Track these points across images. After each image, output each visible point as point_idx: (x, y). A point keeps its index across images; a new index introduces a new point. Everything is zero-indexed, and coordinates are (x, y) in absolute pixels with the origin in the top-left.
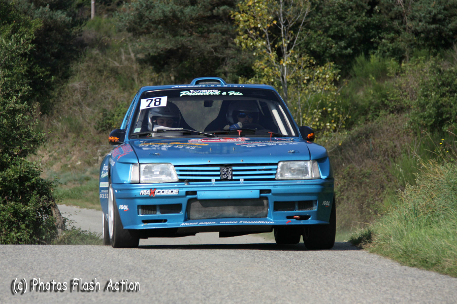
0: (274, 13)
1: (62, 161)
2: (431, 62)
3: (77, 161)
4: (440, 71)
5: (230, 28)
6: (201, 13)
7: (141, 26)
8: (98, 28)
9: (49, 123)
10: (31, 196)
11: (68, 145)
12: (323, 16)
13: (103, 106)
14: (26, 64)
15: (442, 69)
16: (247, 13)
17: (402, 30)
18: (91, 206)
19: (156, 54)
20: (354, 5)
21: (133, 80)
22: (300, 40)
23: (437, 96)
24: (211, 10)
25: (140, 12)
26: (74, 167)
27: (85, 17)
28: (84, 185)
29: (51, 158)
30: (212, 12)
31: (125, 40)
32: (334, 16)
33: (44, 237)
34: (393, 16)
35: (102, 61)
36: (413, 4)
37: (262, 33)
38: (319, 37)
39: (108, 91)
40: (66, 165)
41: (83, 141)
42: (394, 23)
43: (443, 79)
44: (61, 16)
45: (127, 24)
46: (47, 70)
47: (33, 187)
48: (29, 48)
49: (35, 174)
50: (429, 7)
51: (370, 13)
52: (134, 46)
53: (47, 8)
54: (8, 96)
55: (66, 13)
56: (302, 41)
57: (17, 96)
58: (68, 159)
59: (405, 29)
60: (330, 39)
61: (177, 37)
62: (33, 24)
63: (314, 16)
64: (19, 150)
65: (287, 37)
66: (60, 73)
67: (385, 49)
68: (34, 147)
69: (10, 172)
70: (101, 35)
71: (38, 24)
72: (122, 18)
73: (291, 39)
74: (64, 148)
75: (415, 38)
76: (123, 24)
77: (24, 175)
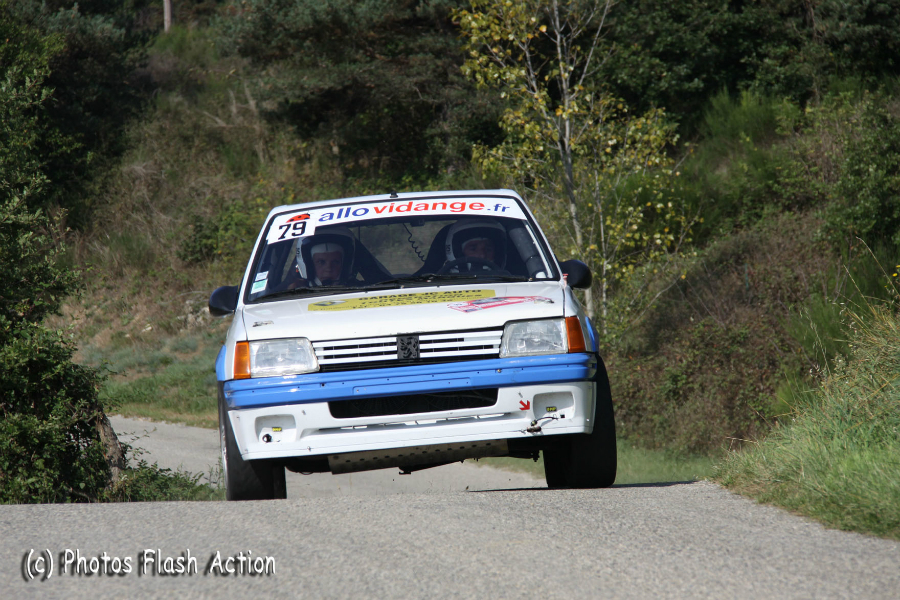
0: (541, 10)
1: (114, 325)
2: (866, 104)
3: (143, 326)
4: (884, 120)
5: (452, 43)
6: (392, 13)
7: (269, 43)
8: (180, 50)
9: (83, 247)
10: (54, 401)
11: (126, 292)
12: (641, 14)
13: (195, 211)
14: (35, 128)
15: (889, 116)
16: (484, 12)
17: (805, 38)
18: (174, 416)
19: (300, 101)
21: (255, 154)
22: (596, 64)
23: (881, 173)
24: (412, 7)
25: (266, 15)
26: (139, 338)
27: (153, 28)
28: (159, 375)
29: (91, 321)
30: (413, 10)
31: (236, 73)
32: (665, 14)
33: (82, 485)
34: (786, 9)
35: (190, 117)
37: (517, 51)
38: (632, 57)
39: (203, 179)
40: (121, 334)
41: (156, 284)
42: (788, 24)
43: (892, 138)
44: (103, 27)
45: (240, 40)
46: (78, 140)
47: (57, 383)
48: (43, 97)
49: (62, 355)
51: (737, 4)
52: (256, 84)
53: (74, 11)
54: (3, 196)
55: (112, 20)
56: (600, 65)
57: (20, 197)
58: (126, 321)
59: (810, 36)
60: (657, 61)
61: (342, 65)
62: (46, 45)
63: (624, 15)
64: (27, 307)
65: (568, 59)
66: (104, 145)
67: (770, 77)
68: (57, 299)
69: (9, 353)
70: (186, 65)
71: (57, 45)
72: (229, 27)
73: (577, 63)
74: (116, 299)
75: (831, 54)
76: (231, 40)
77: (40, 359)
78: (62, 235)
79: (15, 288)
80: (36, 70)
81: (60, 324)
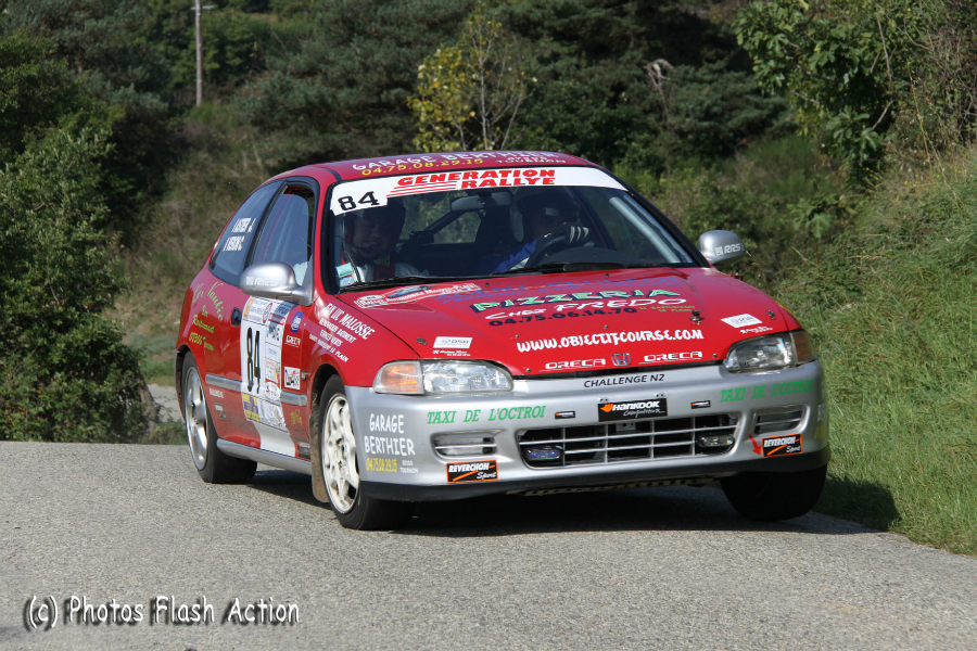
0: (472, 100)
1: (153, 319)
2: (703, 177)
4: (716, 190)
5: (406, 121)
6: (363, 98)
7: (273, 117)
8: (208, 120)
9: (133, 261)
10: (108, 372)
11: (162, 295)
12: (544, 106)
15: (719, 187)
16: (431, 100)
17: (660, 128)
19: (295, 160)
20: (590, 91)
22: (511, 141)
24: (378, 94)
25: (271, 96)
27: (188, 103)
29: (136, 315)
30: (379, 97)
31: (249, 139)
32: (561, 107)
33: (129, 433)
34: (648, 107)
35: (213, 169)
36: (676, 90)
37: (453, 130)
38: (538, 138)
39: (222, 214)
40: (158, 326)
41: (184, 290)
42: (649, 118)
43: (721, 203)
44: (151, 101)
46: (131, 183)
47: (111, 358)
48: (107, 150)
49: (115, 338)
50: (700, 94)
51: (613, 102)
52: (262, 147)
53: (131, 89)
54: (75, 221)
55: (158, 96)
56: (514, 142)
57: (88, 221)
58: (162, 316)
59: (665, 127)
60: (554, 141)
61: (326, 135)
62: (110, 113)
63: (532, 106)
64: (90, 302)
65: (490, 136)
66: (150, 188)
67: (636, 156)
68: (112, 297)
69: (76, 335)
70: (212, 131)
71: (117, 113)
72: (244, 105)
73: (497, 139)
74: (155, 300)
75: (679, 141)
76: (246, 114)
77: (98, 340)
78: (117, 251)
79: (82, 288)
80: (102, 131)
81: (114, 315)
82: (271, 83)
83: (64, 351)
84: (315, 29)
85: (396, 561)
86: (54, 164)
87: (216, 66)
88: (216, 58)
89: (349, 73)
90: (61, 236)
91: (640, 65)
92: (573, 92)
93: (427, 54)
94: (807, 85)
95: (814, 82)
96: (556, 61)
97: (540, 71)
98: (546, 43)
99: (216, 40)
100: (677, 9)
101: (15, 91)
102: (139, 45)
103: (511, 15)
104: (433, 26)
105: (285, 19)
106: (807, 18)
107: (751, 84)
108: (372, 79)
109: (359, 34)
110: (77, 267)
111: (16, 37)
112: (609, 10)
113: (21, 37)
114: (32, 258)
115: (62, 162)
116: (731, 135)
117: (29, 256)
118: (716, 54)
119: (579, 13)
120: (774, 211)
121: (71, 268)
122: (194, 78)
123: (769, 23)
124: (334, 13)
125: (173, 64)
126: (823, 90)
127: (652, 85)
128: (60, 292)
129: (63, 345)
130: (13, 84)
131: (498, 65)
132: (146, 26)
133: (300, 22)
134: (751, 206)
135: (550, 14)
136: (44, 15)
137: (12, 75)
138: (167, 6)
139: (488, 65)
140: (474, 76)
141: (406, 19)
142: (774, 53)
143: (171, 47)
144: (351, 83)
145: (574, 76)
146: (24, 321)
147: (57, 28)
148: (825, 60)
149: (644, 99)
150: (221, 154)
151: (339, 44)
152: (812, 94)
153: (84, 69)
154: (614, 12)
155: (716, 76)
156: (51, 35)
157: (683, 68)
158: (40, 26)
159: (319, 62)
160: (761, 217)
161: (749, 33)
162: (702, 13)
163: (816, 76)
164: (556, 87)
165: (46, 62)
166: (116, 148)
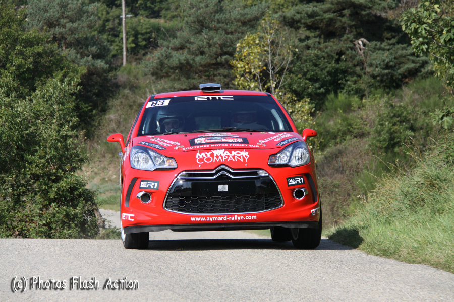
0: (264, 61)
1: (101, 175)
2: (385, 99)
3: (112, 176)
4: (392, 105)
5: (230, 72)
6: (209, 61)
7: (162, 71)
8: (129, 73)
9: (91, 146)
10: (78, 203)
11: (106, 163)
12: (302, 64)
15: (394, 104)
17: (362, 74)
20: (326, 55)
22: (284, 82)
23: (390, 125)
24: (216, 59)
25: (161, 61)
26: (111, 180)
27: (119, 65)
28: (118, 194)
29: (93, 173)
30: (217, 60)
31: (150, 82)
32: (311, 64)
33: (89, 234)
34: (356, 63)
35: (132, 98)
36: (371, 55)
37: (254, 76)
38: (299, 80)
40: (104, 179)
41: (117, 160)
42: (357, 69)
43: (395, 112)
44: (100, 64)
45: (151, 70)
46: (90, 106)
47: (80, 195)
48: (78, 89)
49: (82, 185)
50: (383, 56)
51: (338, 61)
52: (157, 86)
53: (90, 58)
54: (61, 125)
55: (104, 61)
56: (286, 82)
57: (68, 125)
58: (106, 174)
59: (365, 74)
60: (308, 81)
61: (189, 80)
62: (79, 71)
63: (295, 64)
64: (69, 167)
65: (274, 79)
66: (100, 108)
67: (350, 88)
68: (80, 164)
69: (63, 184)
70: (131, 78)
71: (83, 71)
72: (148, 65)
73: (277, 81)
74: (102, 165)
75: (373, 81)
76: (148, 70)
77: (74, 186)
78: (83, 141)
79: (65, 160)
80: (75, 79)
81: (82, 174)
82: (161, 53)
83: (56, 192)
84: (184, 25)
85: (227, 298)
86: (51, 97)
87: (133, 45)
88: (133, 42)
89: (201, 48)
90: (54, 133)
91: (351, 41)
92: (317, 56)
93: (241, 38)
94: (439, 50)
95: (443, 49)
96: (308, 40)
97: (300, 45)
98: (303, 31)
99: (133, 32)
100: (371, 13)
101: (31, 60)
102: (94, 35)
103: (284, 17)
104: (244, 23)
105: (168, 21)
106: (439, 16)
107: (410, 50)
108: (213, 51)
109: (206, 28)
110: (63, 149)
111: (31, 32)
112: (335, 14)
113: (34, 32)
114: (40, 145)
115: (55, 95)
116: (400, 77)
117: (38, 144)
118: (391, 35)
119: (319, 15)
120: (423, 116)
121: (59, 150)
122: (122, 52)
123: (419, 19)
124: (193, 17)
125: (112, 45)
126: (448, 53)
127: (358, 52)
128: (54, 162)
129: (56, 189)
130: (30, 56)
131: (278, 43)
132: (97, 26)
133: (176, 22)
134: (410, 114)
135: (304, 16)
136: (45, 21)
137: (30, 52)
138: (108, 16)
139: (273, 43)
140: (266, 48)
141: (230, 20)
142: (422, 34)
143: (110, 36)
144: (202, 53)
145: (317, 48)
146: (36, 177)
147: (52, 27)
148: (449, 37)
149: (354, 59)
150: (136, 91)
151: (196, 33)
152: (442, 55)
153: (66, 48)
154: (338, 15)
155: (391, 47)
156: (49, 31)
157: (374, 43)
158: (43, 26)
159: (186, 43)
160: (416, 120)
161: (409, 24)
162: (384, 15)
163: (444, 46)
164: (308, 54)
165: (47, 45)
166: (82, 88)
